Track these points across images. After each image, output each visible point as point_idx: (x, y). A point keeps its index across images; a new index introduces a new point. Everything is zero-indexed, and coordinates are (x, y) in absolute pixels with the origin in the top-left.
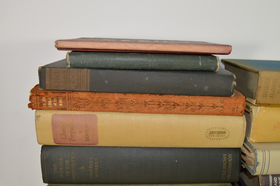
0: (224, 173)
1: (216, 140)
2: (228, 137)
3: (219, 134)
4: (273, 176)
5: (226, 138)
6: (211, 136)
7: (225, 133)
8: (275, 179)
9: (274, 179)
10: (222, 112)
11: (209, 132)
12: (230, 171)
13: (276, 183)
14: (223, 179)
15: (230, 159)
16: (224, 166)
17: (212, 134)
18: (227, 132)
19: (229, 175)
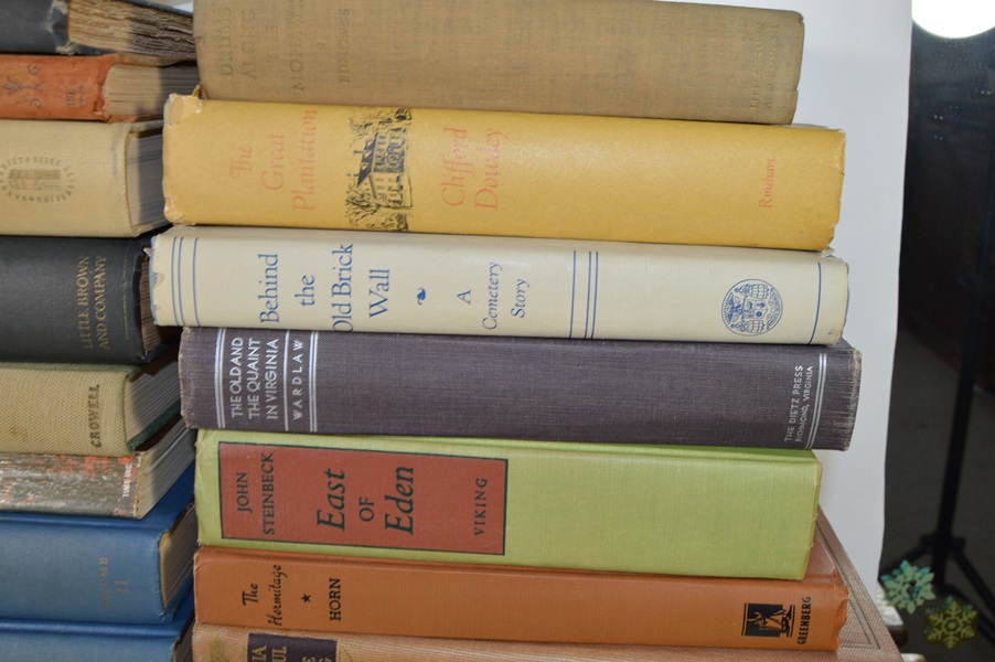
0: (83, 319)
2: (70, 190)
3: (41, 181)
4: (233, 331)
5: (66, 195)
6: (18, 187)
7: (56, 175)
8: (237, 342)
9: (233, 344)
11: (7, 172)
12: (101, 315)
13: (235, 356)
14: (87, 344)
15: (97, 273)
16: (82, 297)
17: (19, 181)
18: (63, 175)
19: (100, 328)
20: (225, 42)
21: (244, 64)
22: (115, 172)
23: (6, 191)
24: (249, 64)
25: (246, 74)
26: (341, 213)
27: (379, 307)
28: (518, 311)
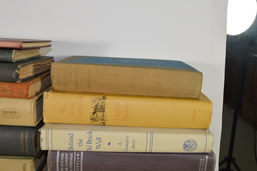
0: (22, 147)
1: (10, 118)
2: (19, 116)
3: (12, 114)
4: (61, 152)
5: (18, 117)
6: (5, 115)
7: (16, 112)
8: (62, 154)
9: (61, 155)
10: (11, 95)
11: (3, 111)
12: (27, 146)
13: (62, 158)
14: (23, 153)
15: (26, 135)
16: (22, 141)
17: (6, 113)
18: (17, 112)
19: (26, 149)
20: (59, 77)
21: (64, 83)
22: (31, 112)
23: (2, 116)
24: (65, 83)
25: (64, 85)
26: (89, 121)
27: (99, 146)
28: (133, 147)
